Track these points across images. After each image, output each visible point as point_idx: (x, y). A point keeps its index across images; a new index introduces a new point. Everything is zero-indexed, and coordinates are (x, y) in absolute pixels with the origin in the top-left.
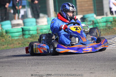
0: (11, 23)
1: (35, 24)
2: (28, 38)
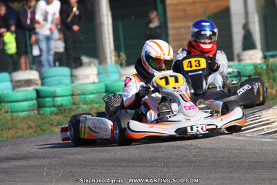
2: (51, 113)
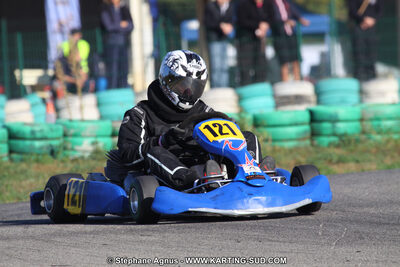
0: (274, 90)
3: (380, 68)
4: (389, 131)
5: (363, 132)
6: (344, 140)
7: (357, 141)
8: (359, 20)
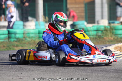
1: (22, 27)
2: (14, 41)
3: (30, 18)
4: (32, 37)
5: (24, 37)
6: (18, 40)
7: (22, 40)
8: (24, 3)
